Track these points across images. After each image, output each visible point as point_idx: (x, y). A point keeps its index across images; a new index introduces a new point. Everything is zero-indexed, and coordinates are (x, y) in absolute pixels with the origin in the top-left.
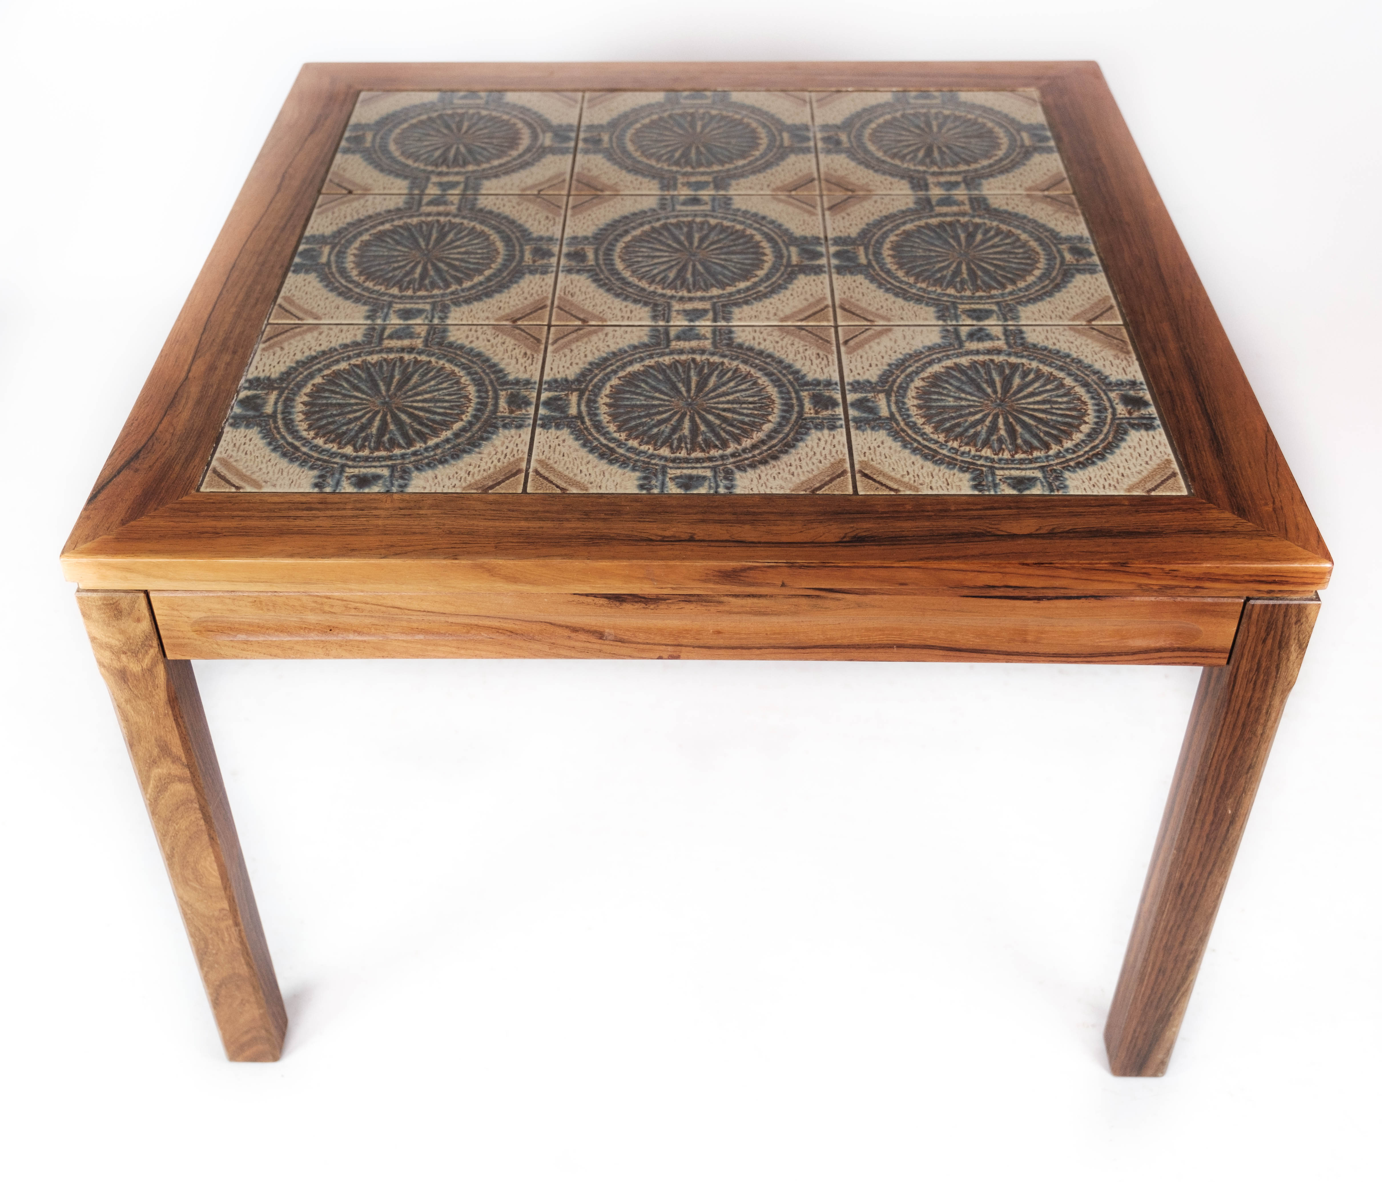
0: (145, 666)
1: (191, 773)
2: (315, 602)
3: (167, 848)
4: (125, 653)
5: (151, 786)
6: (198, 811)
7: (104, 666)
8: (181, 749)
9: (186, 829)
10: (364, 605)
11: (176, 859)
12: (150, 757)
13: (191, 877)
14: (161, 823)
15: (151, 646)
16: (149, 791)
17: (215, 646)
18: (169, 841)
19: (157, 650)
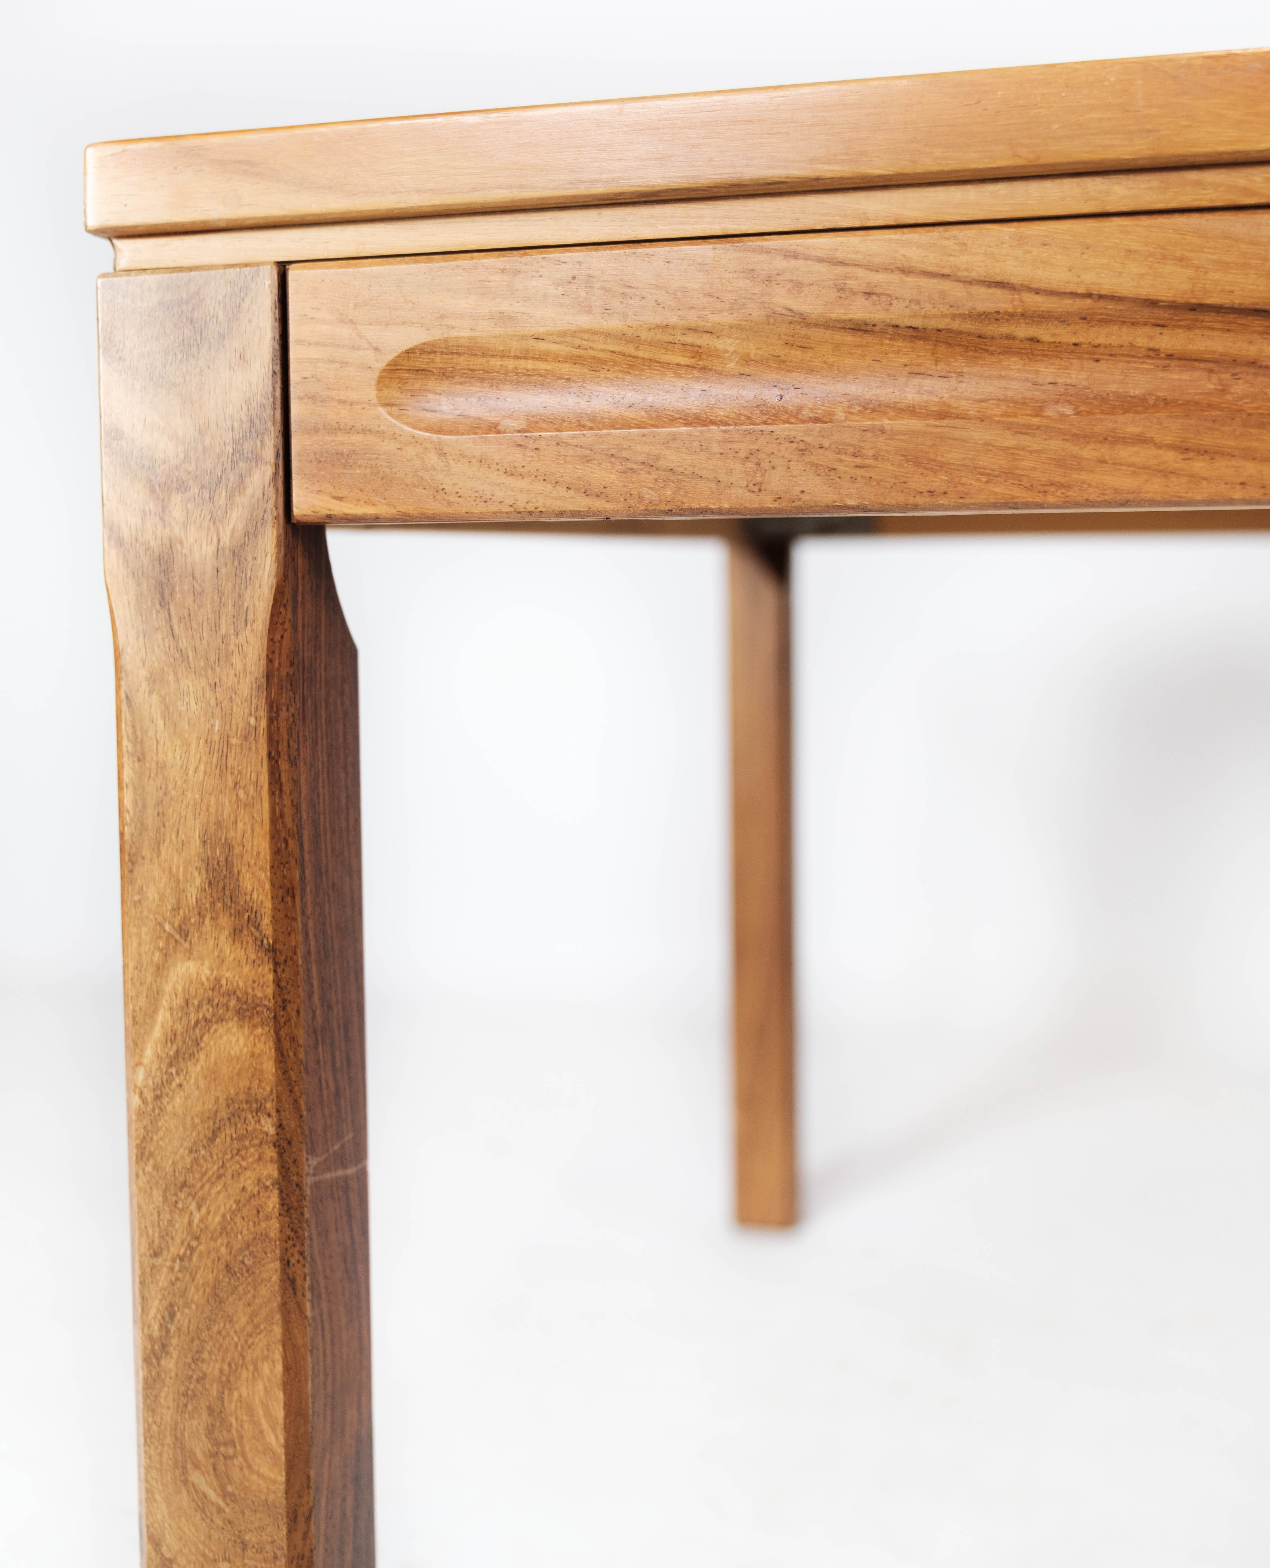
0: (226, 540)
1: (277, 982)
2: (750, 274)
3: (155, 1306)
4: (182, 487)
5: (157, 1033)
6: (270, 1153)
7: (120, 542)
8: (265, 876)
9: (224, 1230)
10: (896, 277)
11: (169, 1364)
12: (176, 909)
13: (200, 1447)
14: (157, 1195)
15: (257, 459)
16: (149, 1052)
17: (433, 459)
18: (163, 1279)
19: (269, 471)
